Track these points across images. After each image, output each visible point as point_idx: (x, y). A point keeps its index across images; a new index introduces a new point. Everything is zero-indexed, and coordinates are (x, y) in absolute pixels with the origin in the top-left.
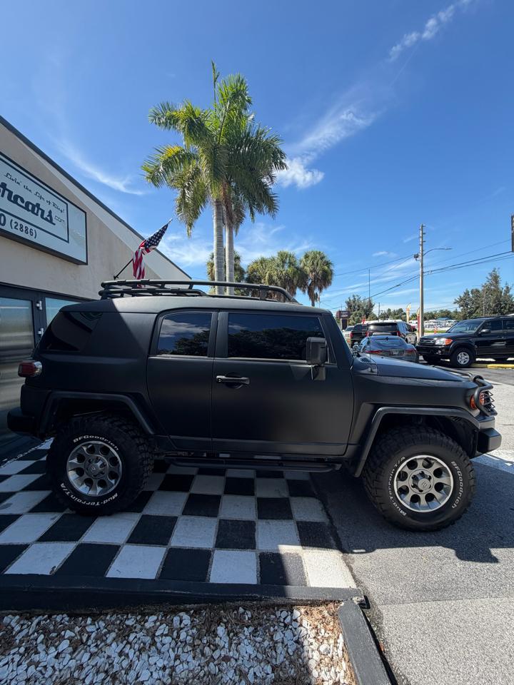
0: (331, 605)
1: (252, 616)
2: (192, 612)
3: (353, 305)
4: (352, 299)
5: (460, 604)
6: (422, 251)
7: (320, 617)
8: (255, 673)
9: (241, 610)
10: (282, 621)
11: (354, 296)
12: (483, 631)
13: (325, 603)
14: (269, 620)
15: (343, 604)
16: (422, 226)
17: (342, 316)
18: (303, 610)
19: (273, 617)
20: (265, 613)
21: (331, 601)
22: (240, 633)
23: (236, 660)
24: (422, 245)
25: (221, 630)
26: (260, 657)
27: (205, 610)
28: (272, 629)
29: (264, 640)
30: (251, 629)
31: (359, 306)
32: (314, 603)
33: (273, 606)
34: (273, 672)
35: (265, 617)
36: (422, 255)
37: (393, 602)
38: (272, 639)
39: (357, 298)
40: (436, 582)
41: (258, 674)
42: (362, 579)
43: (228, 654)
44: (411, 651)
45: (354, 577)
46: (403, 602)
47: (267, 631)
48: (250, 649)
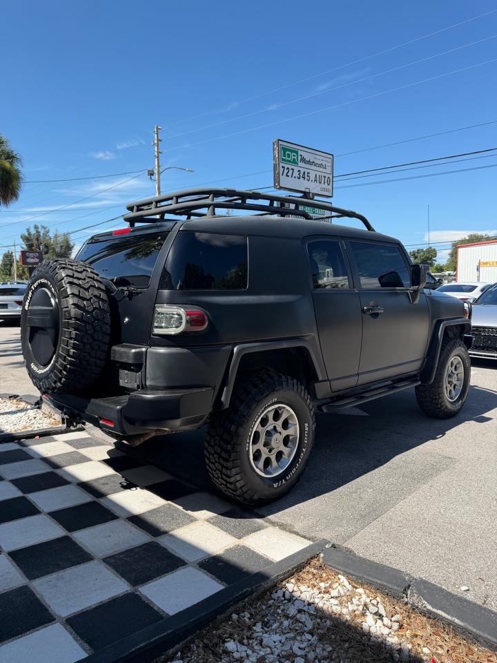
0: (314, 562)
1: (251, 614)
2: (179, 654)
3: (35, 242)
4: (33, 231)
5: (390, 513)
6: (159, 167)
7: (311, 576)
8: (299, 648)
9: (235, 616)
10: (283, 599)
11: (36, 227)
12: (413, 521)
13: (308, 563)
14: (270, 606)
15: (322, 555)
16: (158, 129)
17: (29, 260)
18: (293, 581)
19: (271, 602)
20: (262, 604)
21: (312, 558)
22: (253, 633)
23: (272, 653)
24: (158, 157)
25: (231, 645)
26: (292, 635)
27: (194, 642)
28: (279, 611)
29: (281, 623)
30: (259, 625)
31: (46, 246)
32: (300, 568)
33: (264, 593)
34: (313, 635)
35: (264, 607)
36: (159, 174)
37: (349, 537)
38: (287, 617)
39: (42, 231)
40: (365, 509)
41: (302, 646)
42: (312, 535)
43: (259, 656)
44: (387, 558)
45: (305, 537)
46: (357, 533)
47: (276, 615)
48: (276, 637)
